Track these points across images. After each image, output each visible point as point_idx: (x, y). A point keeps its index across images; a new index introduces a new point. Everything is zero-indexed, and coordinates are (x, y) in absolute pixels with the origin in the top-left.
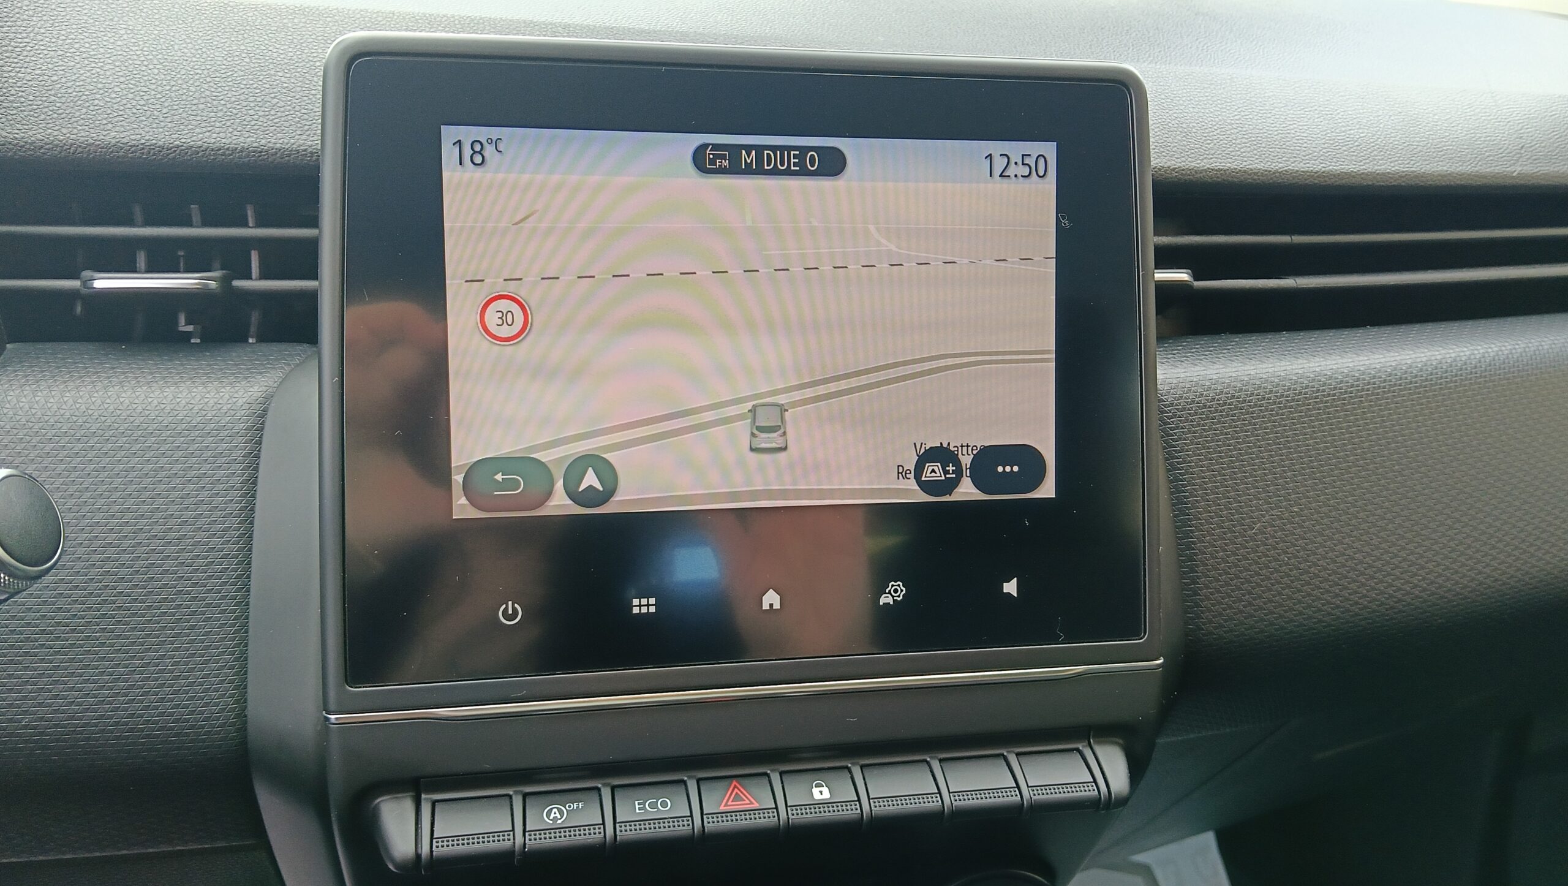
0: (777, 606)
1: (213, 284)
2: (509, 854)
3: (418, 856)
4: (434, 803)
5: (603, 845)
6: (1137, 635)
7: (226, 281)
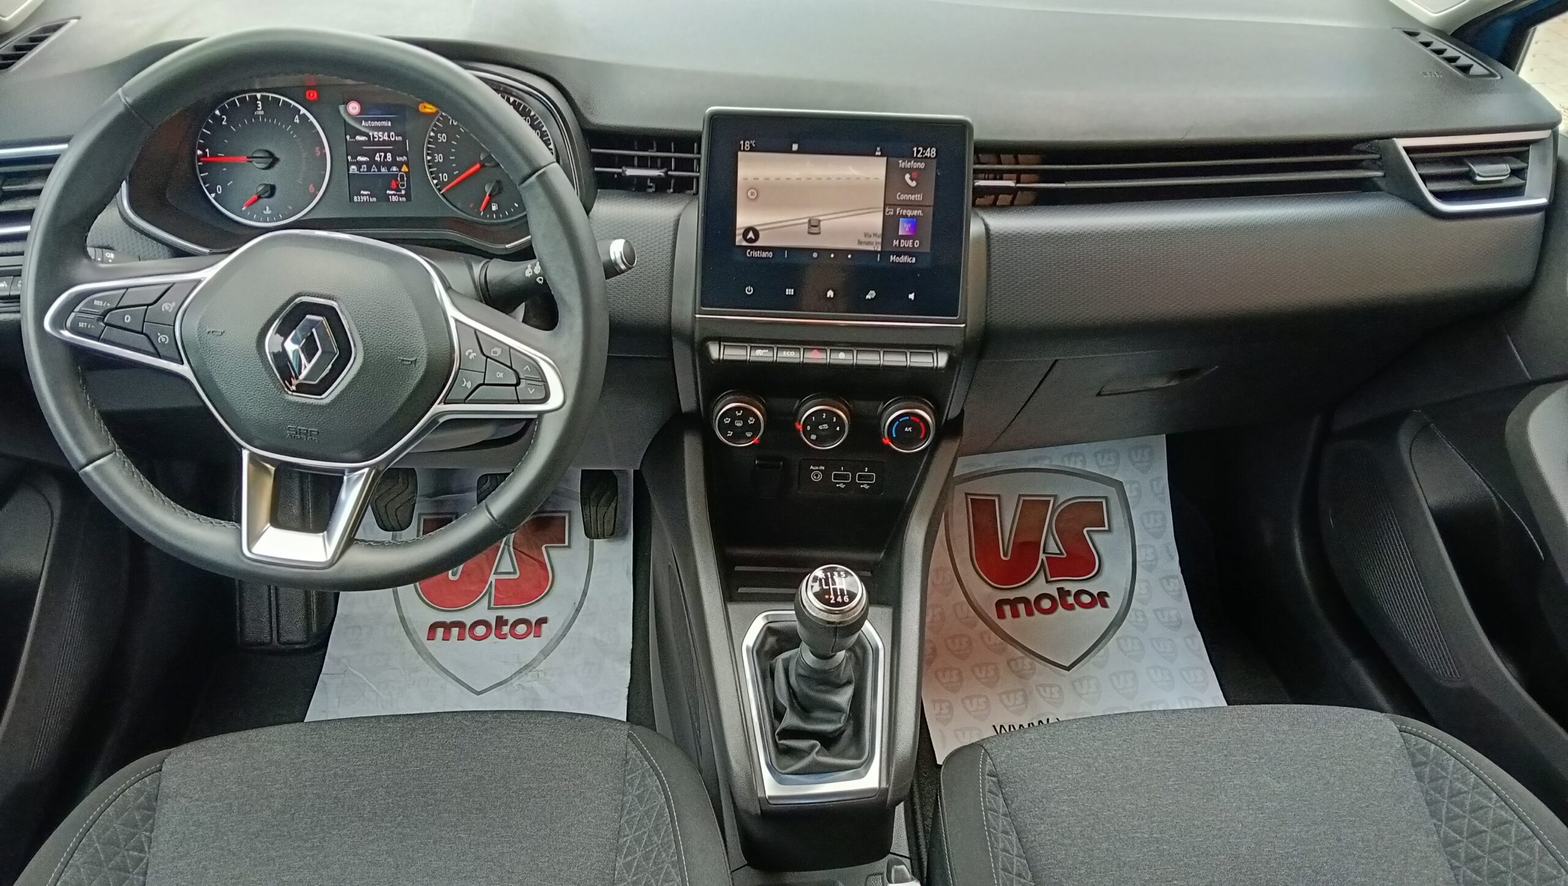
0: (832, 296)
1: (662, 174)
2: (745, 361)
3: (719, 359)
4: (724, 346)
5: (773, 362)
6: (956, 316)
7: (666, 173)
